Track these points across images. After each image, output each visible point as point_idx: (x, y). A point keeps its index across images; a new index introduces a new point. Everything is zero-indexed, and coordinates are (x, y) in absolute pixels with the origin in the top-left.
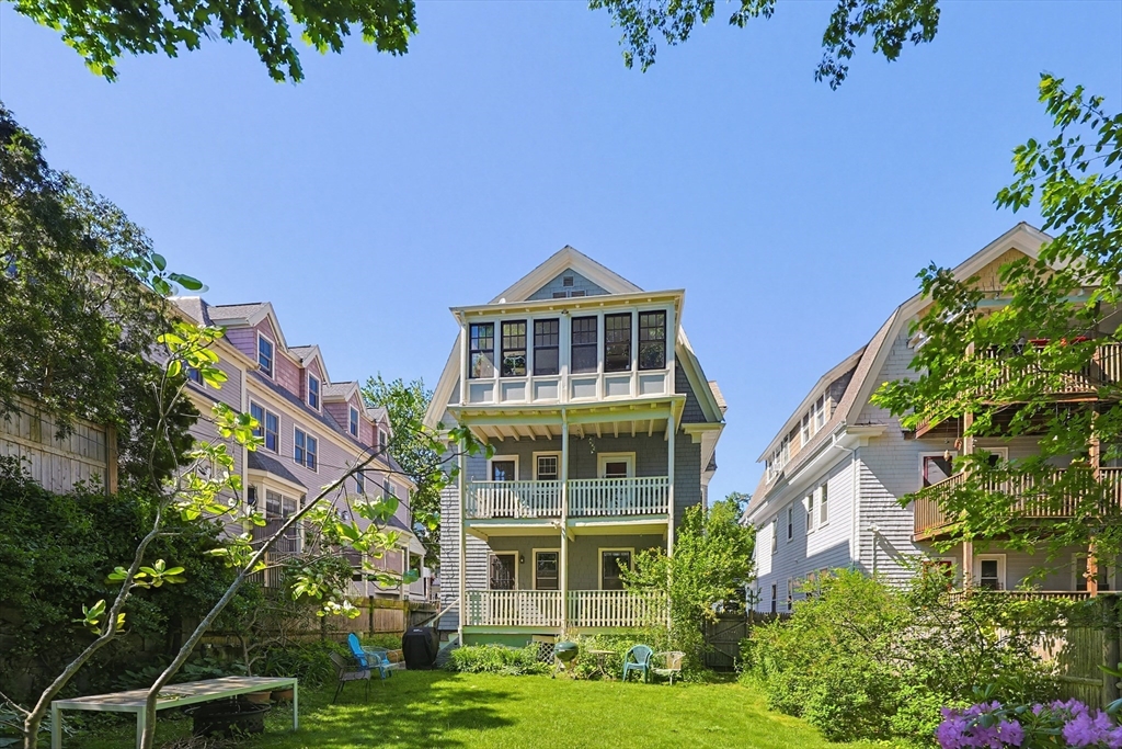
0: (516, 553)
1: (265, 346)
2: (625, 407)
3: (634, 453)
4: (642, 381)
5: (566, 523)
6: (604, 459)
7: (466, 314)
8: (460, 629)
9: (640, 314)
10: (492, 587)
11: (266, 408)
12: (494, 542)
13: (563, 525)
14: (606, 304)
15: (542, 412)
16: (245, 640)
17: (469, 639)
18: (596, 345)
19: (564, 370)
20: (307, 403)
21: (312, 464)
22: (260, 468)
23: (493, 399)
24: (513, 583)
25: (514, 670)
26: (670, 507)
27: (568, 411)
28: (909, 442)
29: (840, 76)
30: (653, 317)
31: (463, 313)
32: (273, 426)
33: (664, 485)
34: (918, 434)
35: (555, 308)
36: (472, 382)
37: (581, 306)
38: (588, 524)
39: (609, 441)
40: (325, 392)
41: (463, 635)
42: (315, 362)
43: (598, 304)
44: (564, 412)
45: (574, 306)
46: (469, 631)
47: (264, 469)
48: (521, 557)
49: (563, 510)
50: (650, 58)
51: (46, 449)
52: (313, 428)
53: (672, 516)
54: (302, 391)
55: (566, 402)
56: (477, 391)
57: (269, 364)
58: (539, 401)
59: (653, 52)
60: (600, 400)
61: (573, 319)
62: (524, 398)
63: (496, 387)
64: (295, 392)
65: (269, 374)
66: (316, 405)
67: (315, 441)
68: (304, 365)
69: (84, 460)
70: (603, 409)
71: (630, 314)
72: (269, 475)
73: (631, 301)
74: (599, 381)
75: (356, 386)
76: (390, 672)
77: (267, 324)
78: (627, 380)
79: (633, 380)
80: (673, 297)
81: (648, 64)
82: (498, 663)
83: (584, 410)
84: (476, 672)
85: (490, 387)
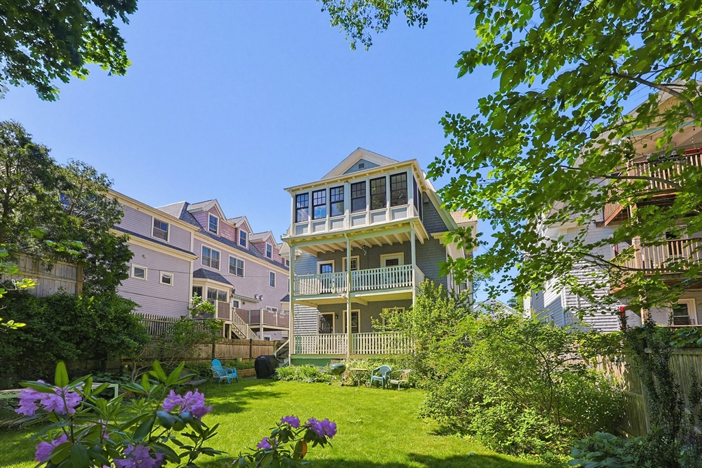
0: (333, 313)
1: (213, 220)
2: (383, 228)
3: (403, 253)
4: (393, 212)
5: (349, 295)
6: (384, 258)
7: (293, 191)
8: (289, 356)
9: (391, 176)
10: (320, 332)
11: (212, 248)
12: (321, 308)
13: (347, 296)
14: (370, 174)
15: (335, 236)
16: (135, 363)
17: (295, 362)
18: (365, 197)
19: (347, 212)
20: (239, 244)
21: (240, 273)
22: (204, 277)
23: (308, 232)
24: (332, 330)
25: (309, 380)
26: (413, 282)
27: (347, 234)
28: (600, 229)
29: (426, 20)
30: (399, 177)
31: (291, 190)
32: (216, 257)
33: (409, 270)
34: (606, 223)
35: (341, 180)
36: (297, 224)
37: (356, 177)
38: (362, 295)
39: (386, 248)
40: (250, 238)
41: (291, 359)
42: (244, 224)
43: (365, 175)
44: (345, 234)
45: (351, 178)
46: (294, 357)
47: (206, 278)
48: (336, 315)
49: (347, 288)
50: (369, 43)
51: (41, 276)
52: (239, 255)
53: (414, 287)
54: (236, 239)
55: (348, 229)
56: (299, 229)
57: (216, 228)
58: (333, 230)
59: (370, 40)
60: (368, 225)
61: (352, 185)
62: (324, 229)
63: (309, 226)
64: (232, 239)
65: (216, 232)
66: (244, 245)
67: (242, 262)
68: (237, 226)
69: (63, 280)
70: (370, 230)
71: (385, 177)
72: (208, 280)
73: (384, 170)
74: (367, 216)
75: (270, 234)
76: (224, 380)
77: (214, 209)
78: (384, 213)
79: (387, 212)
80: (411, 164)
81: (368, 46)
82: (302, 375)
83: (358, 232)
84: (288, 380)
85: (306, 226)
